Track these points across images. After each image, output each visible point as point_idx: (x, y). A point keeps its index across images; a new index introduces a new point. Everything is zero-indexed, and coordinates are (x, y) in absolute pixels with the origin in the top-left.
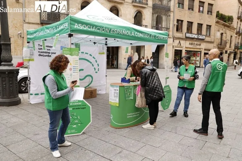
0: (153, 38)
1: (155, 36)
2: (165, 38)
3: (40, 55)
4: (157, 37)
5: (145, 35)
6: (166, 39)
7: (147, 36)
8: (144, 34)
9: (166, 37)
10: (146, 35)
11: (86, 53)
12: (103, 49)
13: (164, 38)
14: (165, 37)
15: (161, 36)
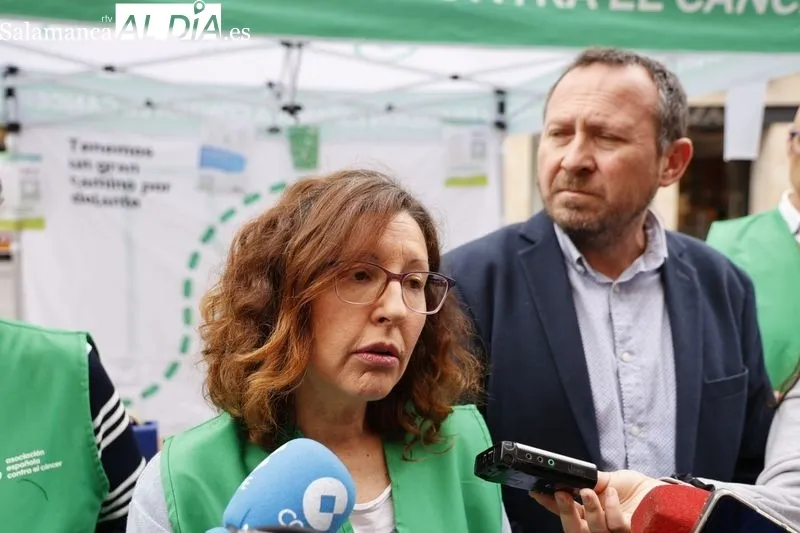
3: (78, 199)
12: (474, 155)
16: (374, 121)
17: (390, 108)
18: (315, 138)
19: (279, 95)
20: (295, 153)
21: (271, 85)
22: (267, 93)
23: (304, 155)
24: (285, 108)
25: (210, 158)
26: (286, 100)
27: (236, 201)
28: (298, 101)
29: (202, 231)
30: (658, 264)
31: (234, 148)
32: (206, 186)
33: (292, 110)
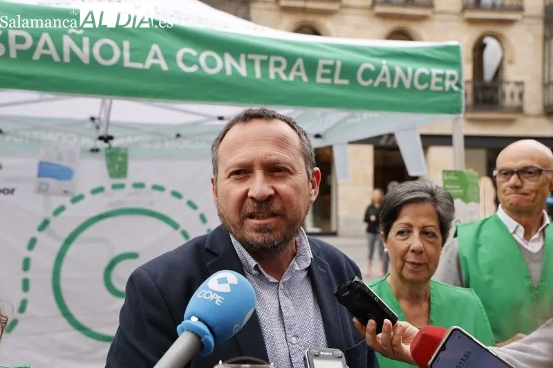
0: (337, 81)
1: (349, 71)
2: (434, 80)
4: (368, 74)
5: (265, 64)
6: (448, 84)
7: (287, 72)
8: (257, 58)
9: (443, 77)
10: (278, 64)
11: (155, 187)
13: (424, 79)
14: (436, 70)
15: (398, 66)
16: (167, 144)
17: (178, 136)
18: (125, 156)
19: (98, 128)
20: (110, 166)
21: (93, 119)
22: (90, 125)
23: (117, 167)
24: (101, 138)
25: (46, 170)
26: (102, 132)
27: (66, 201)
28: (110, 133)
29: (39, 222)
30: (307, 265)
31: (65, 163)
32: (43, 190)
33: (107, 139)
